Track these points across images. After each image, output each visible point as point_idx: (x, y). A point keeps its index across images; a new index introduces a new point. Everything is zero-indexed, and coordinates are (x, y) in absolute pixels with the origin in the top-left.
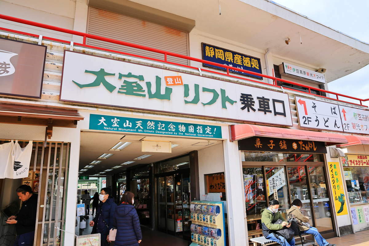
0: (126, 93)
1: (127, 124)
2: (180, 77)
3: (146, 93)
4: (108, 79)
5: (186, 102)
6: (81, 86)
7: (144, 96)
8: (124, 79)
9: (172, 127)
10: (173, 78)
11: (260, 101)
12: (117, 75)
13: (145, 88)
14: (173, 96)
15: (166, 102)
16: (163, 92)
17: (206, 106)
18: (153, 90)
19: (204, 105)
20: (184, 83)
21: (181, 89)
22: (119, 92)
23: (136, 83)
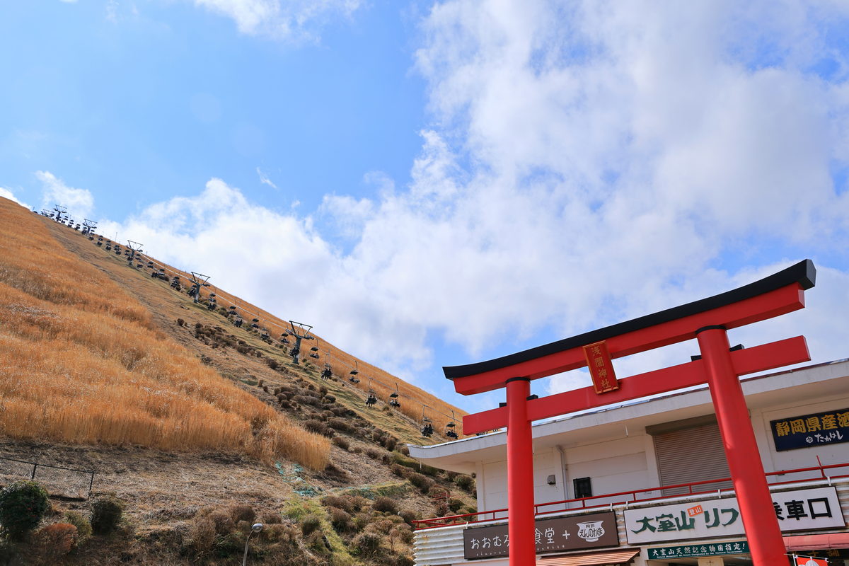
0: (663, 531)
1: (671, 552)
2: (700, 506)
3: (676, 527)
4: (650, 523)
5: (708, 527)
6: (636, 532)
7: (675, 529)
8: (660, 520)
9: (703, 549)
10: (694, 508)
11: (789, 508)
12: (655, 519)
13: (675, 523)
14: (696, 524)
15: (692, 530)
16: (688, 523)
17: (727, 526)
18: (681, 523)
19: (725, 525)
20: (704, 510)
21: (703, 516)
22: (658, 531)
23: (668, 521)
